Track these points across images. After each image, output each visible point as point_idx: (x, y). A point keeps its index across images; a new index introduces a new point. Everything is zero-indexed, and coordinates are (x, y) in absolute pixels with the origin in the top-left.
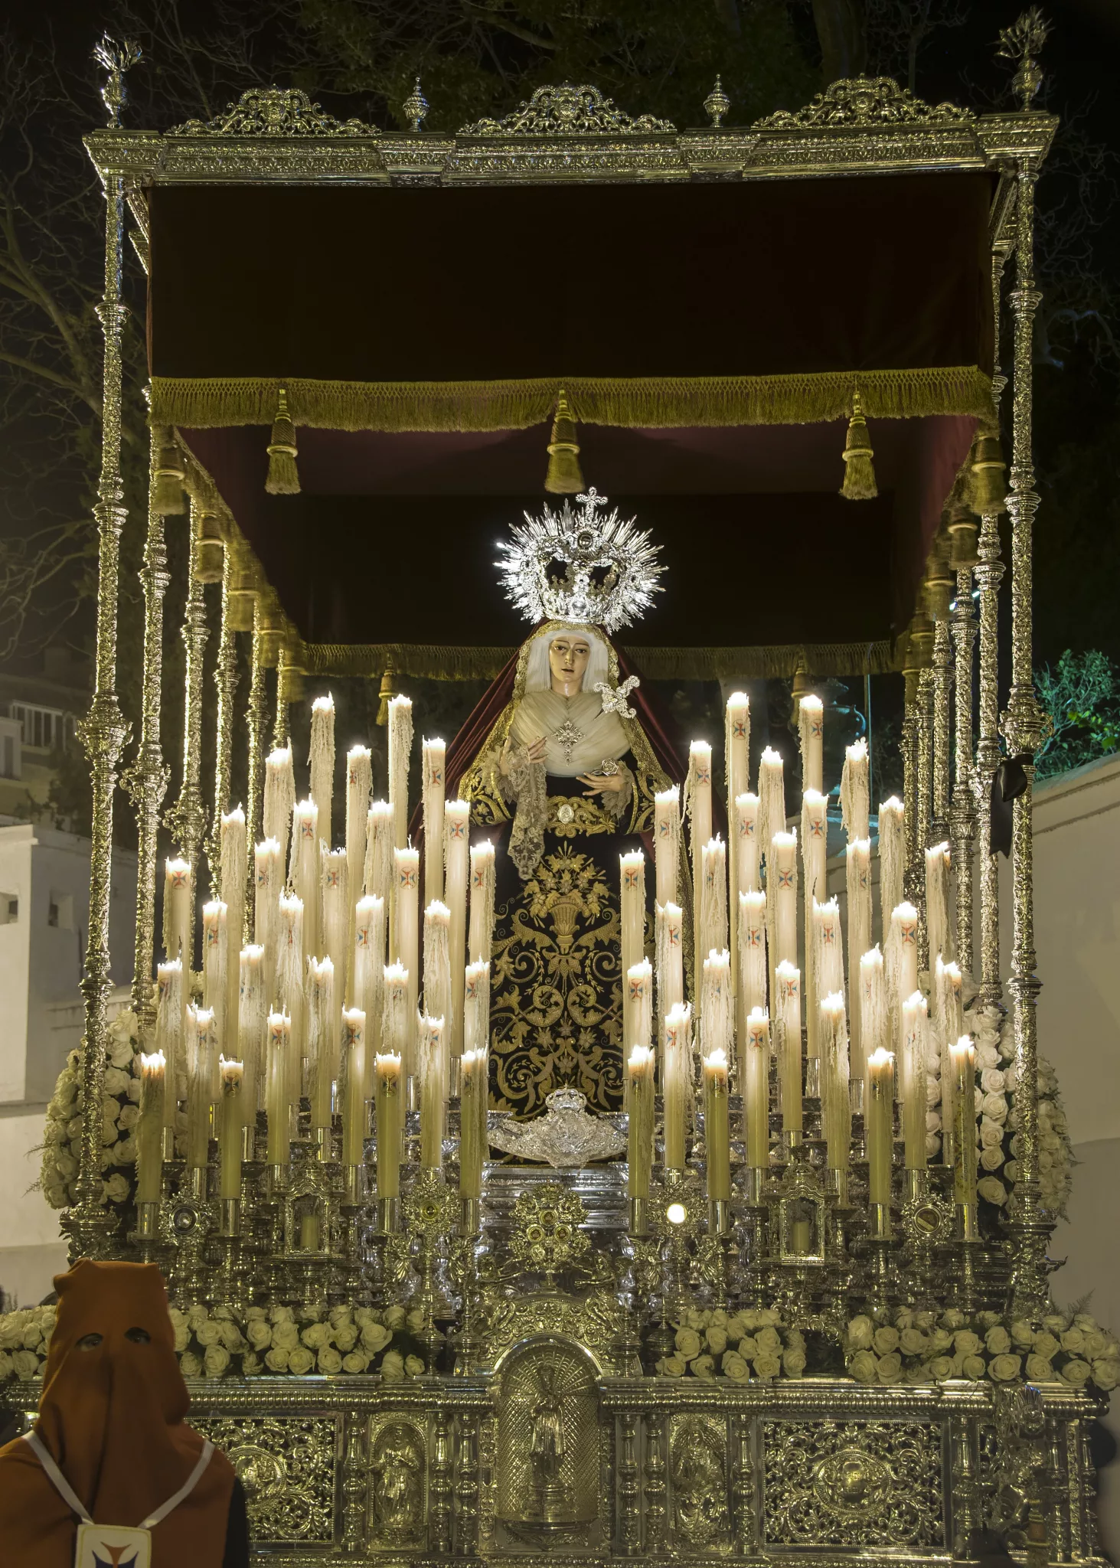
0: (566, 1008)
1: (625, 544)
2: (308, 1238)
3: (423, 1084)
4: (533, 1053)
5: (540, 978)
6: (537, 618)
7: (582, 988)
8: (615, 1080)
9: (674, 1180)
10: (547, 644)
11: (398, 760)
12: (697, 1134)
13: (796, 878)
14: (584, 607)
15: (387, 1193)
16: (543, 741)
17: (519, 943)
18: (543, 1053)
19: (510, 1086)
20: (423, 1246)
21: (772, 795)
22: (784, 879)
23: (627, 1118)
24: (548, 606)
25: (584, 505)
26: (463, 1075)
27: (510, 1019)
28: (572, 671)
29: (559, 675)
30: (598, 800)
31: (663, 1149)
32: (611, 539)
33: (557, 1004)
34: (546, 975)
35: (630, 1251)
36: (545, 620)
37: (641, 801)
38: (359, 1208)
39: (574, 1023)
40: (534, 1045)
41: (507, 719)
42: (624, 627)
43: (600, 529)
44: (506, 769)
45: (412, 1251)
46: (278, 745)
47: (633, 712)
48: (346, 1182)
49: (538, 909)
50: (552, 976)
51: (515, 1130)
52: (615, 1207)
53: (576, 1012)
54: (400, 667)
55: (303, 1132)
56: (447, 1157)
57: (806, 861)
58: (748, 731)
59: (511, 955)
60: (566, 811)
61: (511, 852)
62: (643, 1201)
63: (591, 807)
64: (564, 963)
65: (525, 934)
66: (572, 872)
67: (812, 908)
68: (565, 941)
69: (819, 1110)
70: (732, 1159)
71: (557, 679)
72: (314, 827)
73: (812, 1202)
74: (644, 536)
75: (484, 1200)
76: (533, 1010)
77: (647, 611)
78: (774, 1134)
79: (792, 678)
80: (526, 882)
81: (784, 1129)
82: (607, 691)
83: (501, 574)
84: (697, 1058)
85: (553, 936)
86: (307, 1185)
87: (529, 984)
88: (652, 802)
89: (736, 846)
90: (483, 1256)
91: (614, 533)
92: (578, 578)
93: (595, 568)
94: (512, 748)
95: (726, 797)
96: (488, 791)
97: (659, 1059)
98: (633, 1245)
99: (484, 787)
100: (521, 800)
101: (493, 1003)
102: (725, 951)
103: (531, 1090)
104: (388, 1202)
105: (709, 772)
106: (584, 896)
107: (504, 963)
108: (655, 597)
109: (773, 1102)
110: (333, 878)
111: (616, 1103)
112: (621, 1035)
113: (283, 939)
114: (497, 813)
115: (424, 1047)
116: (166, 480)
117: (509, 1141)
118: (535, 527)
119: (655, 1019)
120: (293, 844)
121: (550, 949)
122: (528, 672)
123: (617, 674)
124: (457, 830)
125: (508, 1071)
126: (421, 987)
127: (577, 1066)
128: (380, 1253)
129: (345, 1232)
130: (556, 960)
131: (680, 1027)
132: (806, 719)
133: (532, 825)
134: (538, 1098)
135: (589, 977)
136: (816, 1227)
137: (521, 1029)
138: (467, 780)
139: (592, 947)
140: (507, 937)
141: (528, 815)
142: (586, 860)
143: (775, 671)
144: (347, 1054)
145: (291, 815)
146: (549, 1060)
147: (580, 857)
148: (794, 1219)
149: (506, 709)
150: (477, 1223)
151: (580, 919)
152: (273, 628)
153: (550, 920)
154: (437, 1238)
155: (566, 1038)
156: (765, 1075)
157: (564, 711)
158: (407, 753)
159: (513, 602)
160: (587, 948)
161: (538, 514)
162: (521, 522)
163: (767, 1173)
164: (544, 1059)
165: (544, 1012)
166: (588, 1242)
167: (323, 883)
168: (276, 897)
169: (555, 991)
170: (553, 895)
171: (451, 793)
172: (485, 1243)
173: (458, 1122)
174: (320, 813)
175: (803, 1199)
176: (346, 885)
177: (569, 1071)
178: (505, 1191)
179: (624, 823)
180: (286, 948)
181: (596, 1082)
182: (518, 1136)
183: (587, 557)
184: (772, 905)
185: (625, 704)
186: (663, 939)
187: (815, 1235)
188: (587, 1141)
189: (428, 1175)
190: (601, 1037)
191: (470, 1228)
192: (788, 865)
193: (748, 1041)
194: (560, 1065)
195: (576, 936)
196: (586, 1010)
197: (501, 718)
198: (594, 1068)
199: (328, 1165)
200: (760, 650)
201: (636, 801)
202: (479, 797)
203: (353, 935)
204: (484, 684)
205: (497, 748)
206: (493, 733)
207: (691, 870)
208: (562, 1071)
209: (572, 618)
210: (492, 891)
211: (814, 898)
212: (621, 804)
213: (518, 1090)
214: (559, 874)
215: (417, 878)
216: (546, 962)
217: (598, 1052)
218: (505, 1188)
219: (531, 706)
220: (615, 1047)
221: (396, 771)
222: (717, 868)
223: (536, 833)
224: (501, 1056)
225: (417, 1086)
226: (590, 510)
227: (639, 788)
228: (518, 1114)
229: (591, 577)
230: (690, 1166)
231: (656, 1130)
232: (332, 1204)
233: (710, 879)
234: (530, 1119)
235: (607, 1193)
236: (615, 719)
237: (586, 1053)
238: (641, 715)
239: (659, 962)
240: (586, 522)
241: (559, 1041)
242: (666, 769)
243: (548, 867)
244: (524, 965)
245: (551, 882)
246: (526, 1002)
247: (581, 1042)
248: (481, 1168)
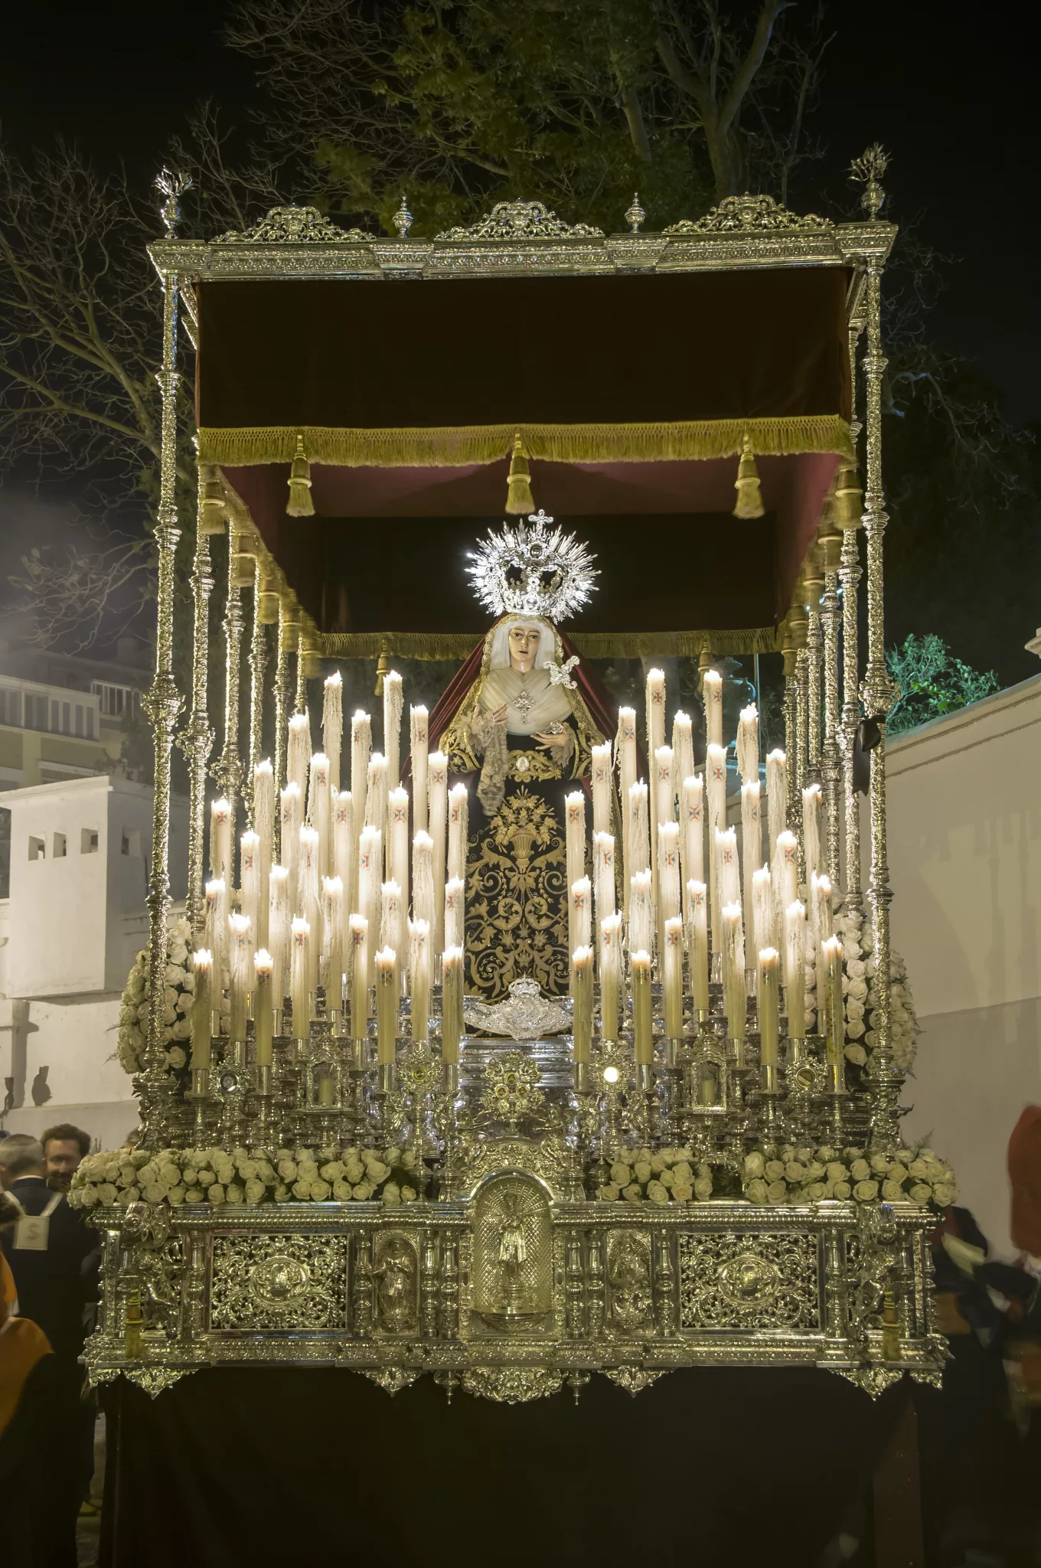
0: (524, 916)
1: (567, 553)
2: (325, 1097)
3: (413, 975)
4: (499, 950)
5: (504, 893)
6: (499, 612)
7: (537, 899)
8: (562, 971)
9: (609, 1048)
10: (507, 631)
11: (392, 723)
12: (627, 1013)
13: (702, 813)
14: (535, 603)
15: (386, 1061)
16: (505, 708)
17: (487, 865)
18: (506, 951)
19: (481, 977)
20: (414, 1101)
21: (683, 748)
22: (693, 813)
23: (572, 1001)
24: (507, 601)
25: (535, 523)
26: (444, 968)
27: (480, 925)
28: (526, 653)
29: (517, 656)
30: (547, 753)
31: (600, 1024)
32: (556, 550)
33: (517, 912)
34: (508, 890)
35: (575, 1104)
36: (505, 613)
37: (581, 754)
38: (364, 1072)
39: (530, 927)
40: (499, 945)
41: (476, 690)
42: (567, 618)
43: (547, 542)
44: (476, 729)
45: (406, 1106)
46: (299, 712)
47: (575, 684)
48: (353, 1052)
49: (502, 838)
50: (513, 890)
51: (485, 1011)
52: (563, 1070)
53: (532, 919)
54: (393, 650)
55: (319, 1013)
56: (432, 1032)
57: (710, 800)
58: (664, 699)
59: (481, 874)
60: (523, 762)
61: (479, 794)
62: (585, 1066)
63: (542, 758)
64: (522, 880)
65: (491, 858)
66: (528, 809)
67: (714, 835)
68: (523, 863)
69: (721, 992)
70: (654, 1032)
71: (516, 660)
72: (326, 776)
73: (717, 1065)
74: (582, 547)
75: (462, 1065)
76: (498, 918)
77: (585, 606)
78: (687, 1012)
79: (698, 657)
80: (492, 818)
81: (695, 1008)
82: (554, 668)
83: (471, 577)
84: (626, 953)
85: (514, 859)
86: (323, 1055)
87: (495, 897)
88: (589, 755)
89: (656, 788)
90: (461, 1108)
91: (558, 545)
92: (530, 580)
93: (544, 572)
94: (481, 713)
95: (647, 750)
96: (462, 746)
97: (596, 955)
98: (578, 1099)
99: (458, 745)
100: (488, 753)
101: (467, 912)
102: (648, 870)
103: (497, 979)
104: (386, 1067)
105: (634, 731)
106: (537, 828)
107: (475, 881)
108: (591, 594)
109: (686, 987)
110: (342, 816)
111: (563, 989)
112: (567, 936)
113: (303, 863)
114: (469, 764)
115: (413, 947)
116: (211, 507)
117: (480, 1019)
118: (497, 541)
119: (593, 923)
120: (310, 789)
121: (511, 870)
122: (493, 654)
123: (561, 655)
124: (438, 777)
125: (479, 965)
126: (411, 900)
127: (533, 961)
128: (381, 1106)
129: (353, 1091)
130: (516, 878)
131: (614, 930)
132: (709, 689)
133: (497, 773)
134: (503, 986)
135: (542, 891)
136: (719, 1084)
137: (489, 932)
138: (446, 738)
139: (544, 868)
140: (477, 860)
141: (493, 765)
142: (538, 800)
143: (685, 651)
144: (354, 952)
145: (309, 766)
146: (511, 956)
147: (534, 798)
148: (703, 1078)
149: (476, 683)
150: (456, 1083)
151: (534, 846)
152: (294, 621)
153: (511, 847)
154: (425, 1095)
155: (524, 939)
156: (680, 966)
157: (520, 684)
158: (398, 717)
159: (481, 599)
160: (540, 868)
161: (499, 531)
162: (486, 537)
163: (682, 1043)
164: (507, 955)
165: (507, 919)
166: (543, 1097)
167: (334, 819)
168: (297, 830)
169: (515, 902)
170: (513, 828)
171: (433, 746)
172: (462, 1099)
173: (441, 1005)
174: (331, 766)
175: (709, 1062)
176: (352, 822)
177: (527, 965)
178: (477, 1058)
179: (568, 770)
180: (306, 870)
181: (548, 973)
182: (488, 1015)
183: (538, 564)
184: (683, 834)
185: (568, 678)
186: (598, 861)
187: (719, 1090)
188: (541, 1019)
189: (417, 1046)
190: (551, 938)
191: (451, 1087)
192: (696, 802)
193: (666, 939)
194: (520, 960)
195: (532, 859)
196: (540, 917)
197: (472, 689)
198: (546, 962)
199: (340, 1039)
200: (673, 634)
201: (577, 753)
202: (456, 752)
203: (358, 860)
204: (458, 663)
205: (469, 713)
206: (465, 702)
207: (621, 807)
208: (521, 965)
209: (526, 612)
210: (465, 824)
211: (717, 828)
212: (565, 756)
213: (487, 979)
214: (518, 811)
215: (407, 815)
216: (508, 880)
217: (549, 949)
218: (478, 1056)
219: (495, 681)
220: (562, 946)
221: (390, 733)
222: (641, 806)
223: (499, 780)
224: (473, 953)
225: (408, 978)
226: (539, 527)
227: (579, 743)
228: (488, 998)
229: (541, 580)
230: (621, 1038)
231: (595, 1010)
232: (343, 1069)
233: (636, 814)
234: (496, 1002)
235: (557, 1059)
236: (561, 690)
237: (540, 951)
238: (581, 686)
239: (596, 879)
240: (536, 536)
241: (519, 941)
242: (600, 728)
243: (509, 806)
244: (491, 883)
245: (511, 818)
246: (493, 911)
247: (536, 942)
248: (458, 1040)
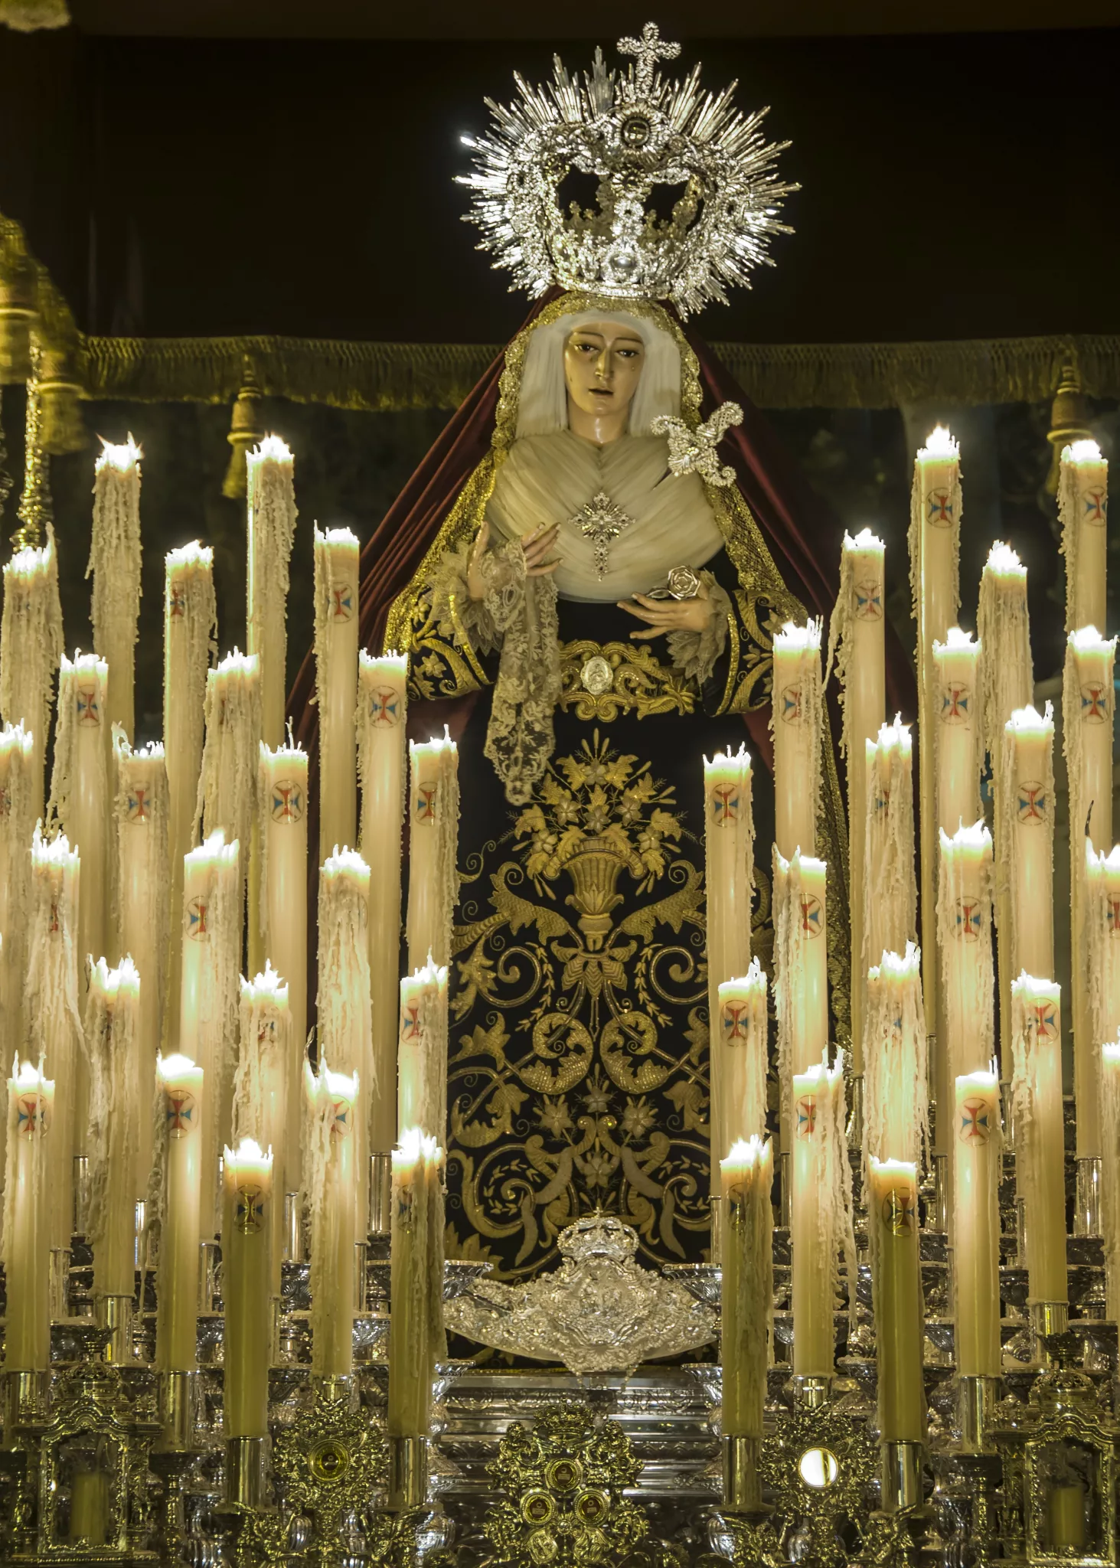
0: (597, 1058)
1: (715, 137)
2: (86, 1521)
3: (316, 1208)
4: (533, 1146)
5: (547, 999)
6: (540, 287)
7: (629, 1017)
8: (694, 1199)
9: (813, 1399)
10: (559, 338)
11: (265, 568)
12: (859, 1310)
13: (1051, 802)
14: (632, 265)
15: (244, 1427)
16: (553, 533)
17: (504, 929)
18: (553, 1146)
19: (487, 1213)
20: (315, 1533)
21: (1005, 637)
22: (1030, 804)
23: (719, 1276)
24: (561, 263)
25: (633, 59)
26: (395, 1190)
27: (487, 1080)
28: (608, 393)
29: (584, 401)
30: (660, 648)
31: (792, 1337)
32: (687, 128)
33: (579, 1049)
34: (557, 993)
35: (726, 1543)
36: (555, 292)
37: (744, 650)
38: (188, 1457)
39: (613, 1088)
40: (536, 1131)
41: (481, 487)
42: (713, 305)
43: (664, 107)
44: (479, 587)
45: (292, 1544)
46: (29, 540)
47: (730, 473)
48: (162, 1405)
49: (543, 862)
50: (570, 994)
51: (498, 1299)
52: (695, 1454)
53: (617, 1066)
54: (270, 381)
55: (75, 1304)
56: (362, 1353)
57: (1072, 769)
58: (958, 511)
59: (488, 953)
60: (598, 669)
61: (490, 751)
62: (751, 1442)
63: (646, 662)
64: (592, 968)
65: (518, 912)
66: (609, 789)
67: (1084, 855)
68: (595, 925)
69: (1100, 1260)
70: (928, 1360)
71: (580, 410)
72: (100, 700)
73: (1089, 1448)
74: (752, 120)
75: (437, 1439)
76: (532, 1062)
77: (758, 273)
78: (1012, 1309)
79: (1048, 404)
80: (519, 810)
81: (1031, 1300)
82: (678, 432)
83: (468, 199)
84: (855, 1156)
85: (573, 916)
86: (85, 1412)
87: (525, 1011)
88: (766, 652)
89: (933, 739)
90: (434, 1552)
91: (694, 116)
92: (620, 208)
93: (655, 187)
94: (491, 546)
95: (913, 641)
96: (445, 630)
97: (781, 1159)
98: (734, 1531)
99: (435, 625)
100: (508, 647)
101: (454, 1047)
102: (911, 946)
103: (528, 1218)
104: (246, 1445)
105: (880, 593)
106: (633, 837)
107: (476, 967)
108: (774, 244)
109: (1008, 1247)
110: (139, 803)
111: (696, 1245)
112: (706, 1111)
113: (40, 922)
114: (462, 675)
115: (317, 1136)
117: (485, 1320)
118: (536, 104)
119: (773, 1079)
120: (59, 734)
121: (566, 941)
122: (523, 396)
123: (697, 399)
124: (383, 707)
125: (484, 1182)
126: (312, 1016)
127: (619, 1173)
128: (230, 1545)
129: (160, 1507)
130: (577, 964)
131: (823, 1096)
132: (1073, 488)
133: (532, 697)
134: (542, 1236)
135: (643, 996)
136: (1097, 1499)
137: (510, 1099)
138: (402, 610)
139: (648, 937)
140: (480, 917)
141: (522, 674)
142: (636, 766)
143: (1014, 388)
144: (168, 1149)
145: (55, 676)
146: (565, 1159)
147: (625, 761)
148: (1054, 1482)
149: (480, 470)
150: (422, 1486)
151: (624, 881)
152: (14, 305)
153: (565, 883)
154: (342, 1517)
155: (597, 1116)
156: (992, 1190)
157: (594, 474)
158: (284, 555)
159: (492, 256)
160: (639, 939)
161: (541, 78)
162: (508, 95)
163: (1000, 1388)
164: (554, 1158)
165: (554, 1066)
166: (643, 1524)
167: (119, 812)
168: (25, 841)
169: (575, 1023)
170: (572, 835)
172: (438, 1528)
173: (385, 1283)
174: (112, 674)
175: (1070, 1441)
176: (164, 817)
177: (604, 1182)
178: (477, 1420)
179: (711, 692)
180: (46, 940)
181: (657, 1204)
182: (504, 1310)
183: (637, 166)
184: (999, 860)
185: (713, 458)
186: (787, 921)
187: (1097, 1514)
188: (639, 1322)
189: (325, 1390)
190: (667, 1116)
191: (409, 1497)
192: (1037, 775)
193: (957, 1123)
194: (587, 1170)
195: (618, 914)
196: (637, 1062)
197: (470, 486)
198: (653, 1176)
199: (127, 1372)
200: (985, 347)
201: (736, 648)
202: (427, 643)
203: (179, 915)
204: (435, 418)
205: (463, 546)
206: (453, 517)
207: (844, 786)
208: (591, 1182)
209: (609, 288)
210: (452, 827)
211: (1089, 843)
212: (705, 656)
213: (503, 1219)
214: (584, 795)
215: (304, 802)
216: (559, 967)
217: (661, 1143)
218: (478, 1415)
219: (528, 464)
220: (694, 1135)
221: (262, 593)
222: (895, 783)
223: (538, 713)
224: (469, 1151)
225: (305, 1214)
226: (644, 70)
227: (740, 624)
228: (504, 1266)
229: (647, 207)
230: (843, 1372)
231: (776, 1300)
232: (134, 1450)
233: (882, 804)
234: (526, 1278)
235: (679, 1425)
236: (694, 490)
237: (637, 1147)
238: (746, 481)
239: (782, 971)
240: (635, 94)
241: (582, 1122)
242: (794, 586)
243: (562, 780)
244: (515, 973)
245: (567, 810)
246: (519, 1046)
247: (628, 1125)
248: (429, 1375)
